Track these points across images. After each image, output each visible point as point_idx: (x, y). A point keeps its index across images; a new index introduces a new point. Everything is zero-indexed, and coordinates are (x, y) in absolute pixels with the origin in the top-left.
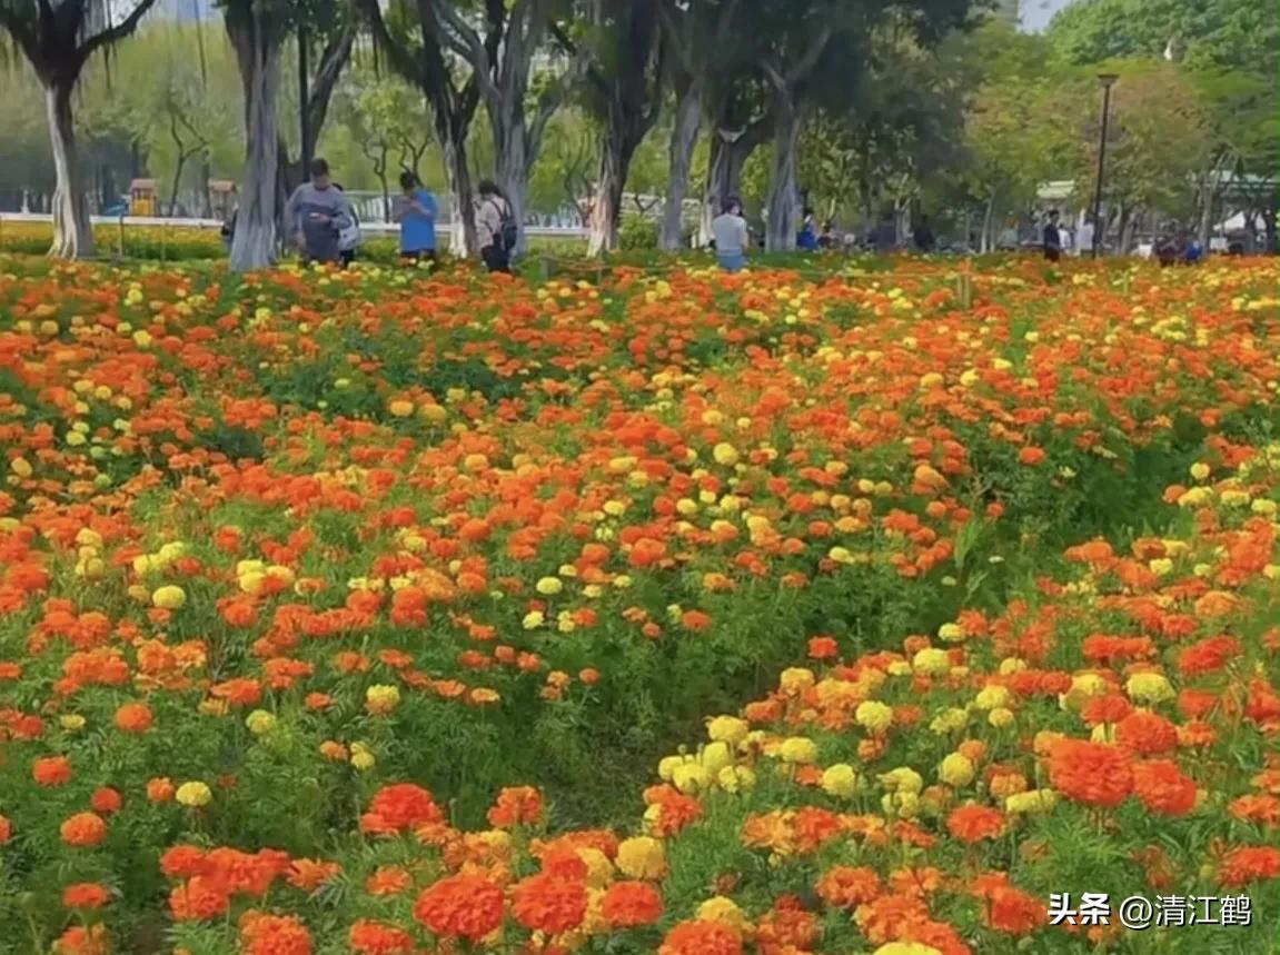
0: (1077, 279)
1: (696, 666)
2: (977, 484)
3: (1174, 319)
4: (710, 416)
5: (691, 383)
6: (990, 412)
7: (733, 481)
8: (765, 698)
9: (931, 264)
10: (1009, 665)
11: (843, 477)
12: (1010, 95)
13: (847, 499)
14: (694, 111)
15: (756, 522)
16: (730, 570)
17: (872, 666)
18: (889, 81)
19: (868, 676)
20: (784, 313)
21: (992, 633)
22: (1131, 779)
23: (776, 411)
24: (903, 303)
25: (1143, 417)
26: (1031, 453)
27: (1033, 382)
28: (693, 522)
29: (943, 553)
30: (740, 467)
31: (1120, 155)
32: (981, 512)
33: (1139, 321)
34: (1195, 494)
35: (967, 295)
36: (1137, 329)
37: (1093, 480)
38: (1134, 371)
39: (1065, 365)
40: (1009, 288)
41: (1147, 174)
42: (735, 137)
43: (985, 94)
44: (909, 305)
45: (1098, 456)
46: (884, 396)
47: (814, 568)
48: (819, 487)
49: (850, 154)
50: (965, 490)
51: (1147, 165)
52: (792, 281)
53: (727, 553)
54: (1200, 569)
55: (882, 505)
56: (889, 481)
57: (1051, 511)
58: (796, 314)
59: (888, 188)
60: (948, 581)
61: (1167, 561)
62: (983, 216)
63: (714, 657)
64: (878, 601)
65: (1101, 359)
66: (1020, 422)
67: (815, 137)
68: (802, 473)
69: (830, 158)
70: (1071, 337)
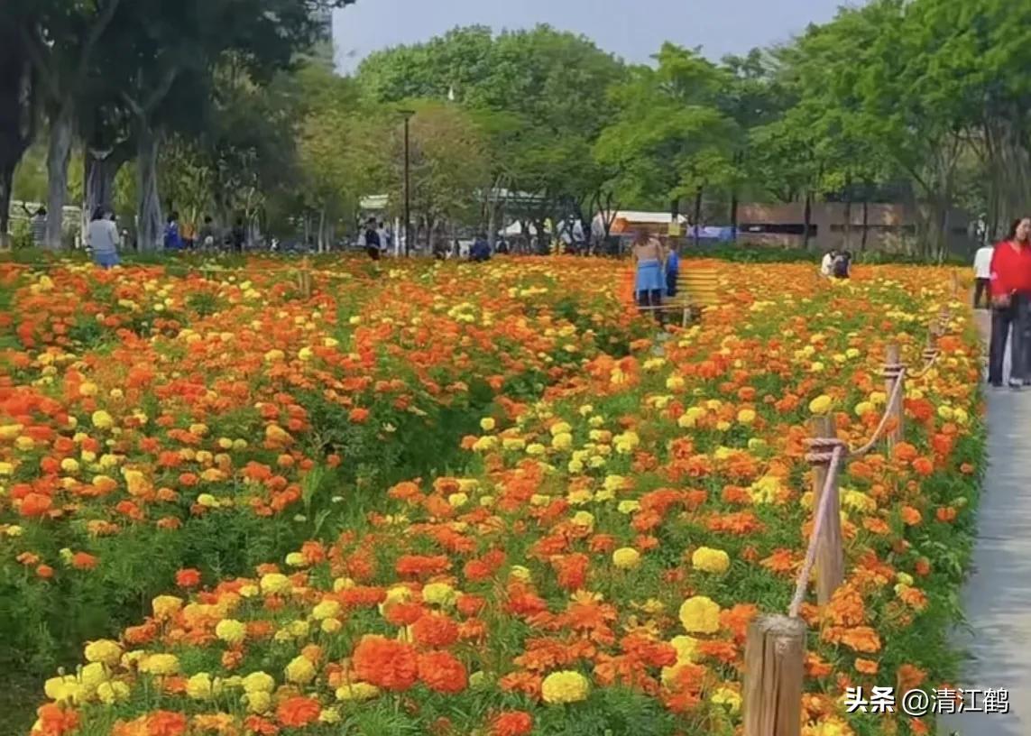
0: (393, 274)
1: (88, 600)
2: (318, 438)
3: (466, 305)
4: (87, 388)
5: (72, 361)
6: (324, 381)
7: (110, 442)
8: (143, 622)
9: (275, 261)
10: (340, 584)
11: (205, 436)
12: (330, 124)
13: (209, 455)
14: (65, 134)
15: (132, 476)
16: (113, 517)
17: (228, 590)
18: (231, 111)
19: (226, 599)
20: (153, 302)
21: (329, 559)
22: (416, 667)
23: (143, 383)
24: (253, 294)
25: (444, 381)
26: (358, 413)
27: (357, 357)
28: (77, 478)
29: (294, 496)
30: (116, 430)
31: (421, 174)
32: (323, 462)
33: (438, 307)
34: (484, 442)
35: (307, 287)
36: (437, 313)
37: (411, 433)
38: (436, 346)
39: (381, 342)
40: (339, 280)
41: (444, 190)
42: (105, 155)
43: (310, 125)
44: (257, 295)
45: (410, 415)
46: (236, 369)
47: (186, 512)
48: (185, 445)
49: (205, 170)
50: (308, 445)
51: (444, 183)
52: (158, 276)
53: (108, 503)
54: (485, 500)
55: (240, 459)
56: (246, 439)
57: (378, 459)
58: (163, 303)
59: (238, 199)
60: (299, 518)
61: (463, 495)
62: (318, 223)
63: (105, 591)
64: (242, 537)
65: (411, 337)
66: (348, 388)
67: (174, 156)
68: (170, 434)
69: (188, 174)
70: (384, 320)
